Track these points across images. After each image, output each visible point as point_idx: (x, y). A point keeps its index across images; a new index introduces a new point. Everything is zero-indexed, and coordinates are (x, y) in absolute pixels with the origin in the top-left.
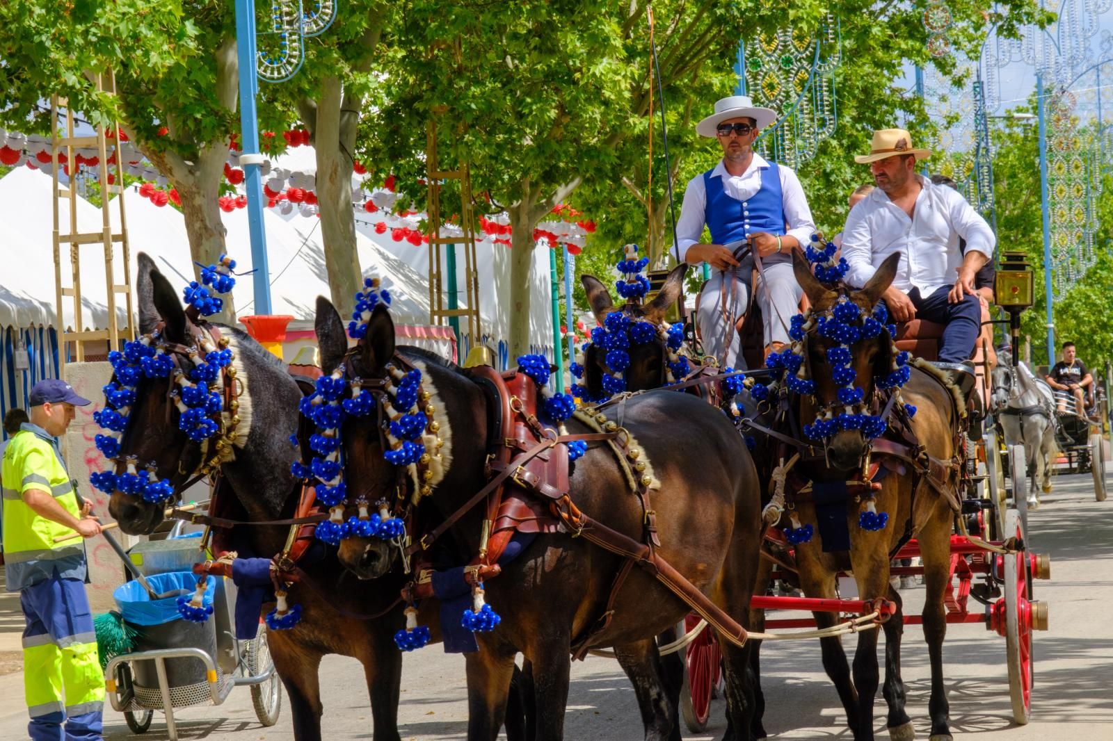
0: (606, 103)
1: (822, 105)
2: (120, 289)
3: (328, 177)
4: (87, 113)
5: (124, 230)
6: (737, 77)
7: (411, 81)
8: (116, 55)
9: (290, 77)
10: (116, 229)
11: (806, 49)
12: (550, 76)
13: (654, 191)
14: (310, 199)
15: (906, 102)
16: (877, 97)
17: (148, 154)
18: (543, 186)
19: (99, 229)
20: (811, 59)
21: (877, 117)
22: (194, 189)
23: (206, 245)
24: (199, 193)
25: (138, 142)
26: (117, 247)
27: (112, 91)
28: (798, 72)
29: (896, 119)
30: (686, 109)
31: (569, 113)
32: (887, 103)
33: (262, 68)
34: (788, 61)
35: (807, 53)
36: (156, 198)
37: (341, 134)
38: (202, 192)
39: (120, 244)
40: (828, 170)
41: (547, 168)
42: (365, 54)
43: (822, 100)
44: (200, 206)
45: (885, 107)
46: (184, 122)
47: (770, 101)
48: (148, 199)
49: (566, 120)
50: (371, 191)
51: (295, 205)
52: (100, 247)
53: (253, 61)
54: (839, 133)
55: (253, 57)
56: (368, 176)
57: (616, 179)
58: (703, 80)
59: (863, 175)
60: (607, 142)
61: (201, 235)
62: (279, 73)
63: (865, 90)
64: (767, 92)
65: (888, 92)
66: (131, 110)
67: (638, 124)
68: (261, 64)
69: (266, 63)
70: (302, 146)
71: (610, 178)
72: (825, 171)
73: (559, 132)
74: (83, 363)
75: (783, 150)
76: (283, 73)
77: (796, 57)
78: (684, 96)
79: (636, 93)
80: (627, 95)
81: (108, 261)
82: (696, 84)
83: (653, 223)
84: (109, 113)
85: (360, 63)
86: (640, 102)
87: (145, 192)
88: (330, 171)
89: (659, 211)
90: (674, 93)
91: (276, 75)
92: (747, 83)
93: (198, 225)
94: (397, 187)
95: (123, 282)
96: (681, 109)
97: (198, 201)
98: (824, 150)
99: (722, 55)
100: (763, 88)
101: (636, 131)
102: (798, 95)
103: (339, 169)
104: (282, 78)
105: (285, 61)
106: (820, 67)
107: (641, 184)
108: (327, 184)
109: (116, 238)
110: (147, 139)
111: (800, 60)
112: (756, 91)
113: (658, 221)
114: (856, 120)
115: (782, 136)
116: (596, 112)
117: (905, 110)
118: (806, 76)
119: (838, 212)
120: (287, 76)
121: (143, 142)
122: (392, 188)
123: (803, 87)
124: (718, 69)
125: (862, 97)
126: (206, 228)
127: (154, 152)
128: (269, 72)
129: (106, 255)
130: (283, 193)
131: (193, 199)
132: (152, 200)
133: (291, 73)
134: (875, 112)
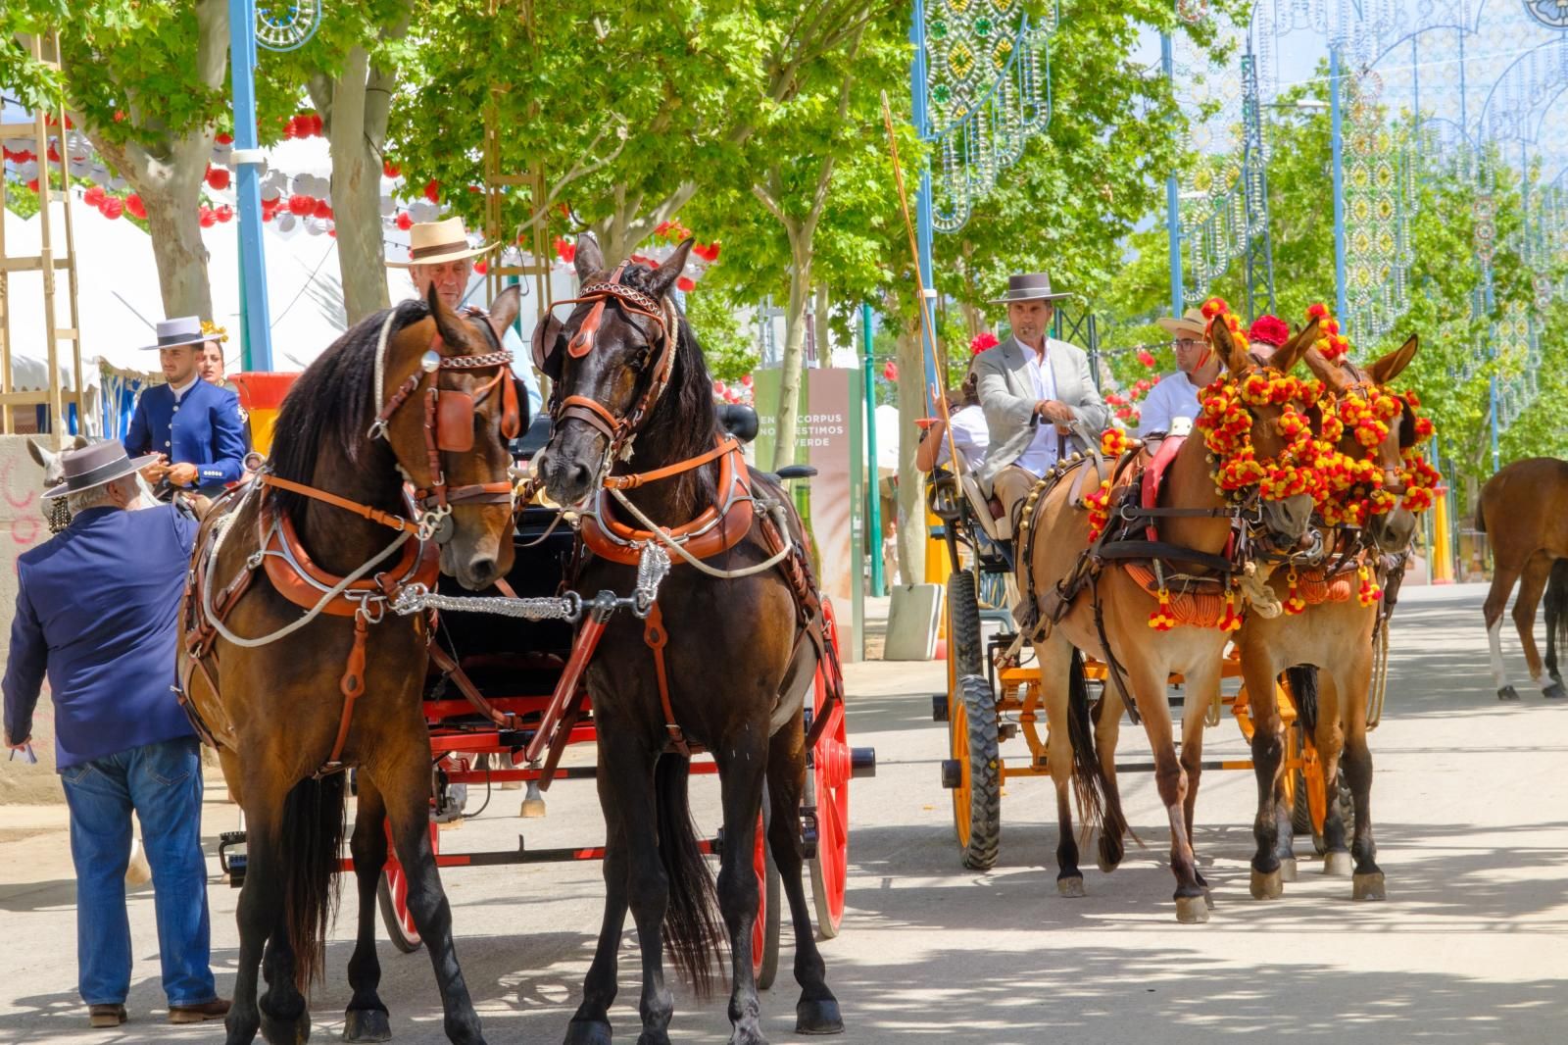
0: (732, 82)
1: (1031, 88)
2: (65, 334)
3: (347, 182)
4: (19, 89)
5: (70, 253)
6: (913, 47)
7: (462, 48)
8: (60, 11)
9: (301, 44)
10: (59, 252)
11: (1011, 9)
12: (652, 44)
13: (796, 205)
14: (322, 210)
15: (1147, 84)
16: (1107, 76)
17: (101, 147)
18: (643, 195)
19: (36, 251)
20: (1016, 24)
21: (1105, 105)
22: (165, 197)
23: (182, 274)
24: (171, 202)
25: (87, 128)
26: (61, 277)
27: (55, 61)
28: (998, 41)
29: (1132, 107)
30: (842, 90)
31: (681, 96)
32: (1119, 85)
33: (263, 31)
34: (984, 26)
35: (1012, 15)
36: (106, 206)
37: (366, 121)
38: (176, 201)
39: (66, 271)
40: (1034, 182)
41: (651, 172)
42: (400, 13)
43: (1031, 81)
44: (173, 221)
45: (1116, 91)
46: (148, 102)
47: (959, 82)
48: (96, 209)
49: (676, 104)
50: (407, 202)
51: (298, 218)
52: (38, 275)
53: (250, 22)
54: (1053, 126)
55: (250, 16)
56: (401, 180)
57: (744, 186)
58: (863, 52)
59: (1087, 185)
60: (732, 135)
61: (174, 261)
62: (286, 38)
63: (1088, 66)
64: (956, 69)
65: (1122, 70)
66: (79, 85)
67: (774, 112)
68: (261, 25)
69: (269, 24)
70: (312, 138)
71: (736, 187)
72: (1030, 182)
73: (664, 123)
74: (13, 435)
75: (977, 149)
76: (292, 38)
77: (995, 21)
78: (838, 74)
79: (773, 69)
80: (760, 73)
81: (49, 296)
82: (856, 57)
83: (796, 250)
84: (48, 91)
85: (392, 24)
86: (780, 79)
87: (93, 198)
88: (350, 173)
89: (804, 232)
90: (824, 69)
91: (281, 40)
92: (929, 60)
93: (169, 246)
94: (442, 198)
95: (69, 325)
96: (834, 90)
97: (171, 213)
98: (1031, 149)
99: (892, 16)
100: (949, 62)
101: (771, 120)
102: (999, 74)
103: (363, 170)
104: (290, 45)
105: (294, 22)
106: (1029, 34)
107: (778, 193)
108: (347, 191)
109: (59, 264)
110: (101, 125)
111: (1000, 25)
112: (939, 67)
113: (803, 247)
114: (1078, 107)
115: (976, 129)
116: (717, 94)
117: (1145, 95)
118: (1010, 46)
119: (1049, 236)
120: (296, 42)
121: (94, 129)
122: (435, 198)
123: (1005, 61)
124: (886, 35)
125: (1085, 74)
126: (181, 250)
127: (110, 145)
128: (272, 36)
129: (46, 287)
130: (284, 201)
131: (164, 210)
132: (102, 208)
133: (302, 38)
134: (1102, 97)
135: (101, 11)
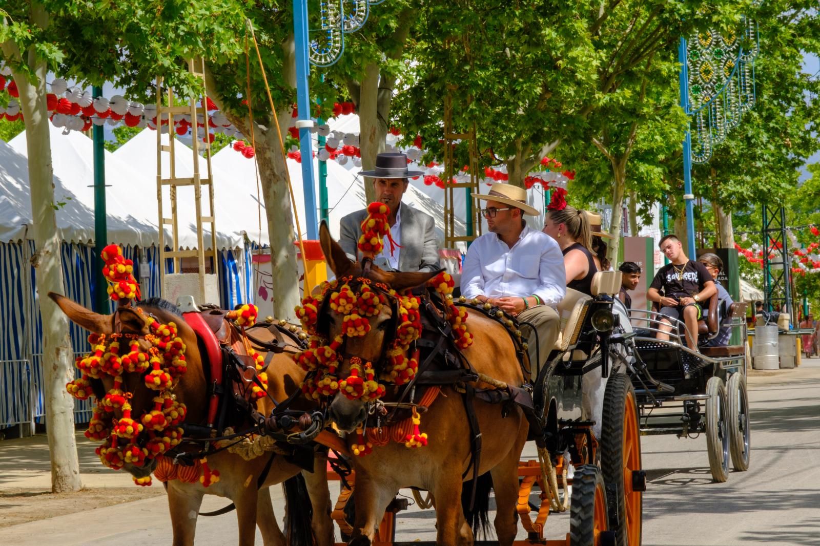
0: (579, 83)
1: (745, 87)
2: (207, 220)
3: (368, 138)
4: (177, 87)
5: (210, 176)
6: (681, 64)
7: (433, 65)
8: (198, 45)
9: (334, 63)
10: (204, 175)
11: (733, 44)
12: (537, 63)
13: (617, 149)
14: (357, 153)
15: (812, 84)
16: (789, 80)
17: (231, 119)
18: (531, 145)
19: (192, 176)
20: (736, 51)
21: (789, 95)
22: (266, 146)
23: (274, 187)
24: (269, 149)
25: (225, 109)
26: (205, 189)
27: (202, 72)
28: (726, 61)
29: (803, 97)
30: (642, 88)
31: (551, 91)
32: (797, 85)
33: (313, 56)
34: (719, 53)
35: (734, 47)
36: (246, 151)
37: (378, 106)
38: (271, 148)
39: (207, 186)
40: (750, 135)
41: (535, 132)
42: (398, 46)
43: (745, 83)
44: (270, 158)
45: (795, 88)
46: (258, 95)
47: (706, 83)
48: (240, 153)
49: (548, 96)
50: (404, 148)
51: (349, 158)
52: (192, 188)
53: (306, 51)
54: (759, 107)
55: (306, 48)
56: (401, 137)
57: (588, 140)
58: (655, 67)
59: (777, 139)
60: (580, 112)
61: (270, 180)
62: (326, 60)
63: (780, 75)
64: (704, 76)
65: (798, 77)
66: (219, 86)
67: (602, 99)
68: (312, 53)
69: (316, 52)
70: (351, 114)
71: (582, 139)
72: (747, 135)
73: (543, 105)
74: (179, 274)
75: (716, 119)
76: (329, 60)
77: (725, 50)
78: (639, 79)
79: (603, 76)
80: (595, 77)
81: (198, 199)
82: (650, 70)
83: (617, 173)
84: (193, 88)
85: (393, 52)
86: (606, 83)
87: (237, 147)
88: (370, 133)
89: (621, 163)
90: (630, 77)
91: (323, 61)
92: (689, 69)
93: (268, 172)
94: (424, 146)
95: (209, 215)
96: (638, 89)
97: (268, 154)
98: (747, 119)
99: (667, 48)
100: (701, 73)
101: (601, 103)
102: (727, 78)
103: (377, 132)
104: (328, 63)
105: (330, 51)
106: (743, 58)
107: (607, 143)
108: (368, 143)
109: (204, 182)
110: (232, 108)
111: (728, 53)
112: (695, 75)
113: (620, 172)
114: (775, 97)
115: (715, 109)
116: (571, 90)
117: (810, 91)
118: (733, 64)
119: (757, 166)
120: (331, 62)
121: (228, 110)
122: (420, 146)
123: (731, 73)
124: (665, 58)
125: (778, 80)
126: (274, 175)
127: (236, 118)
128: (318, 59)
129: (196, 194)
130: (340, 149)
131: (265, 153)
132: (243, 153)
133: (334, 60)
134: (787, 92)
135: (218, 44)
